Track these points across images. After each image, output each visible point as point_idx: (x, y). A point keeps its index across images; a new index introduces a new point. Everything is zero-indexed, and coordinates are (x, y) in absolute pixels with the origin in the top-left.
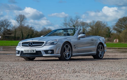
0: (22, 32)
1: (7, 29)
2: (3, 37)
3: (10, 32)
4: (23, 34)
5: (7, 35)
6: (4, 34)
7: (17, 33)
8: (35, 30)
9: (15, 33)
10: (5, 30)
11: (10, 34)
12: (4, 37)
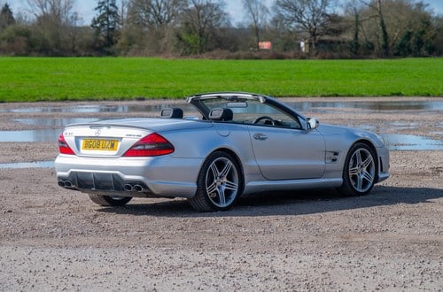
0: (382, 23)
1: (324, 15)
2: (310, 44)
3: (335, 26)
4: (388, 30)
5: (326, 37)
6: (314, 34)
7: (364, 28)
8: (435, 15)
9: (354, 26)
10: (315, 18)
11: (338, 32)
12: (314, 47)
